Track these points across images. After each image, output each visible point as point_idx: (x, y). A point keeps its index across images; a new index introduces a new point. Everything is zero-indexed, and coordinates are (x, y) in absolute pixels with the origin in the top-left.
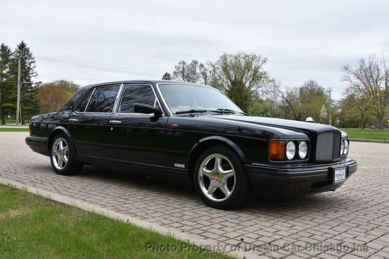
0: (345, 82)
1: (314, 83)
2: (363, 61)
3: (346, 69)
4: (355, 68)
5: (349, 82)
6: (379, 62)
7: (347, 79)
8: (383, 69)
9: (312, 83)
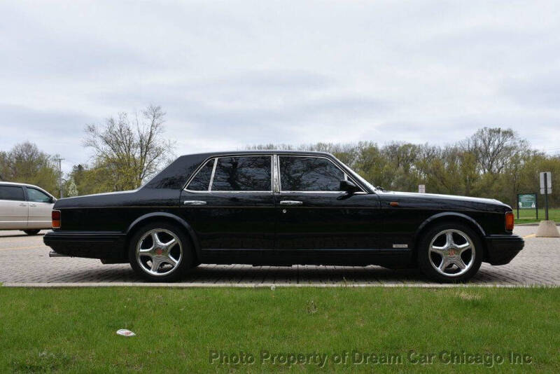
0: (90, 148)
1: (31, 147)
2: (112, 121)
3: (91, 129)
4: (102, 130)
5: (95, 149)
6: (131, 124)
7: (91, 144)
8: (137, 134)
9: (28, 146)
